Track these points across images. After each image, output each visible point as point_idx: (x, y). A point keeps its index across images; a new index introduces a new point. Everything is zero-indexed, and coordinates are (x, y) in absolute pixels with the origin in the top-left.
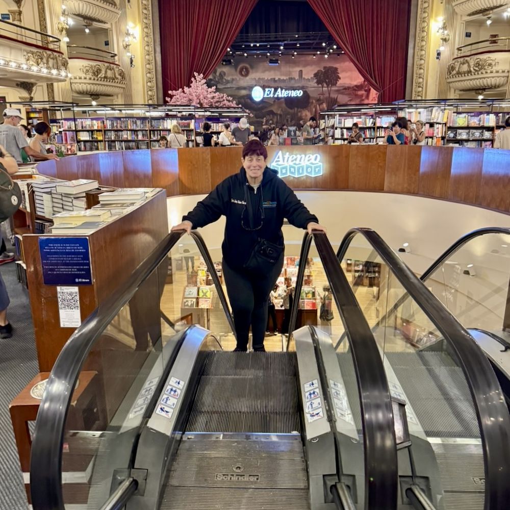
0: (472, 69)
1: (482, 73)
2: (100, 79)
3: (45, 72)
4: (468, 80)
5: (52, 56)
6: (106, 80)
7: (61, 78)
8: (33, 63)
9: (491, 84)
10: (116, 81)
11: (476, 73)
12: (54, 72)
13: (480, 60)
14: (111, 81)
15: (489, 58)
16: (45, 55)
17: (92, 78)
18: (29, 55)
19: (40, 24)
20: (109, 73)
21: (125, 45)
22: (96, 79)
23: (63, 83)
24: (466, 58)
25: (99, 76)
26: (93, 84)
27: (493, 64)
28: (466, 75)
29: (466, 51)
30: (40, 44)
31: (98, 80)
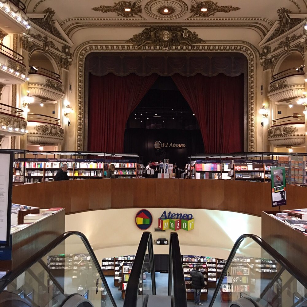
0: (282, 133)
1: (289, 136)
2: (46, 134)
3: (11, 129)
4: (281, 139)
5: (17, 120)
6: (50, 135)
7: (21, 133)
8: (4, 124)
9: (295, 142)
10: (58, 135)
11: (285, 136)
12: (17, 130)
13: (287, 128)
14: (54, 135)
15: (292, 127)
16: (12, 120)
17: (42, 133)
18: (2, 120)
19: (12, 101)
20: (53, 131)
21: (65, 114)
22: (44, 134)
23: (22, 136)
24: (278, 127)
25: (46, 132)
26: (42, 137)
27: (295, 130)
28: (279, 136)
29: (278, 122)
30: (10, 113)
31: (45, 134)
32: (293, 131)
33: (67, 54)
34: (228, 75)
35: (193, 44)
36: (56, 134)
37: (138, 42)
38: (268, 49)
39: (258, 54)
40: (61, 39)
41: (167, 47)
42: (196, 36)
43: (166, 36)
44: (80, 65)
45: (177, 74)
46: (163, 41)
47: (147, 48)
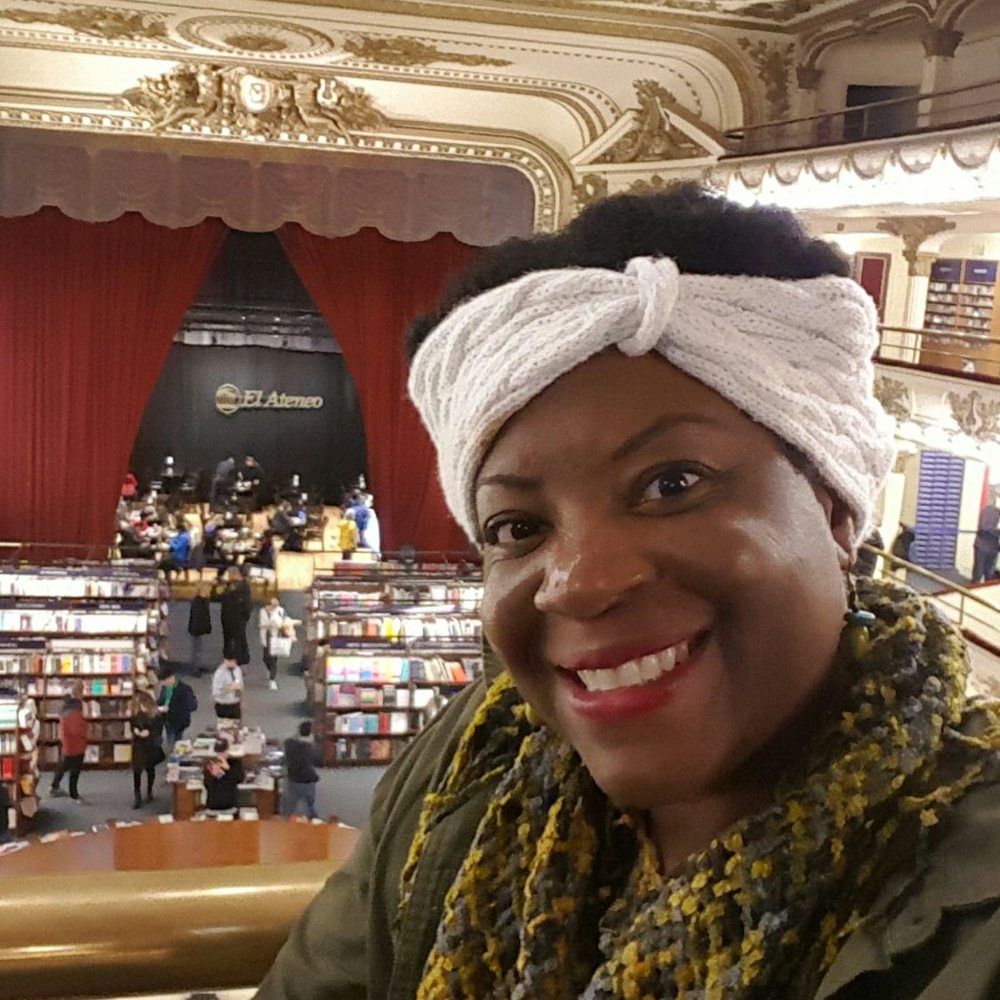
35: (352, 128)
37: (154, 106)
38: (599, 184)
39: (567, 183)
41: (259, 132)
42: (362, 99)
43: (257, 95)
45: (294, 228)
46: (244, 111)
47: (186, 129)
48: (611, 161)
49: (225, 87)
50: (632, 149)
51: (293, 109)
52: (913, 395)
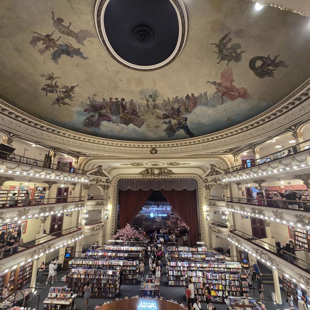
0: (217, 231)
1: (220, 234)
5: (77, 234)
8: (69, 240)
11: (218, 233)
15: (221, 230)
16: (74, 235)
18: (68, 238)
22: (93, 231)
24: (215, 227)
28: (215, 232)
32: (222, 232)
33: (108, 183)
34: (188, 190)
35: (170, 175)
36: (99, 229)
37: (143, 174)
38: (207, 180)
39: (202, 180)
40: (105, 176)
41: (157, 177)
42: (171, 171)
43: (156, 172)
44: (115, 186)
45: (163, 190)
46: (155, 174)
47: (147, 177)
48: (208, 176)
49: (152, 171)
50: (211, 174)
51: (162, 173)
52: (265, 211)
